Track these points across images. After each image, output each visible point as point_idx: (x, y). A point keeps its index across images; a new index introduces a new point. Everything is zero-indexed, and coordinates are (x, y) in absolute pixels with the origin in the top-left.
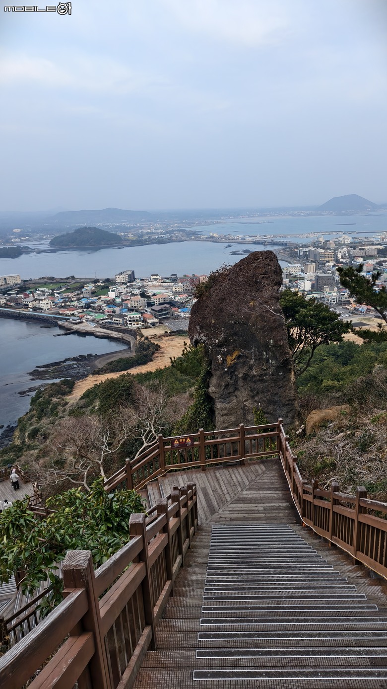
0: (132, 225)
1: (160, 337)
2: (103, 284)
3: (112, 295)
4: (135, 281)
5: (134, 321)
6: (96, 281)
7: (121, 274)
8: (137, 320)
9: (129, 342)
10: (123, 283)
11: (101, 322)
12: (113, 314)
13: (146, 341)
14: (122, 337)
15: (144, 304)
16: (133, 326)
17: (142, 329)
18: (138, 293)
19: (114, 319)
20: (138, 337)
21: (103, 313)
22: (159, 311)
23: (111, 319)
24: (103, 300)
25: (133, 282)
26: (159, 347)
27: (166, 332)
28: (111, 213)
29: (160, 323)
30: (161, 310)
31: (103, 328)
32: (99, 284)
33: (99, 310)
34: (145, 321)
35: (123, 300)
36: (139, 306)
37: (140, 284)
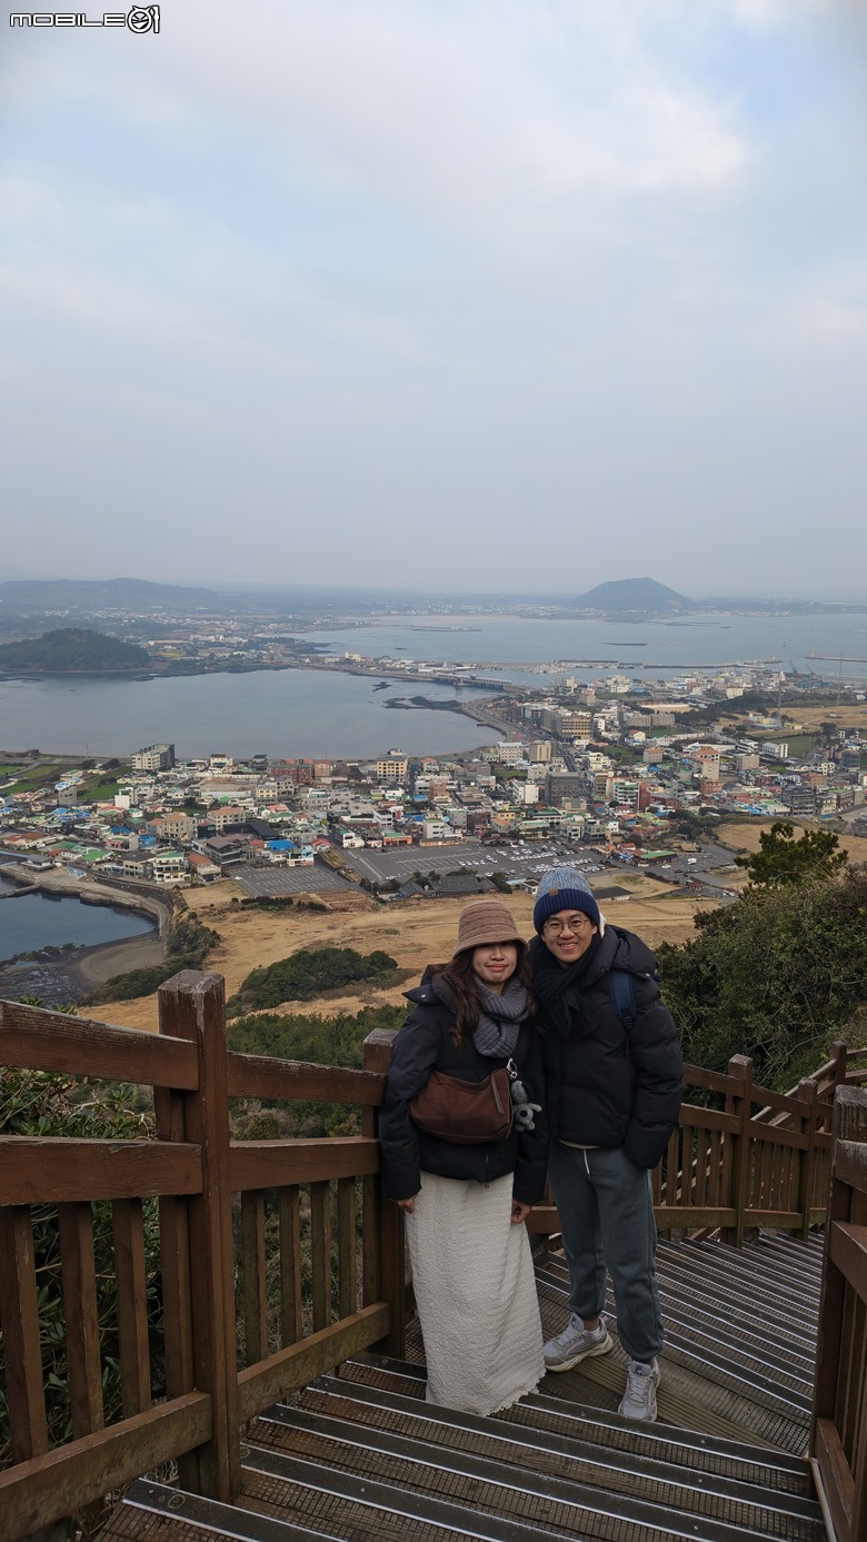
0: (174, 621)
1: (222, 912)
2: (104, 772)
3: (122, 802)
4: (174, 766)
5: (168, 869)
6: (88, 764)
7: (146, 750)
8: (175, 869)
9: (156, 916)
10: (147, 771)
11: (95, 868)
12: (124, 850)
13: (192, 922)
14: (141, 903)
15: (191, 829)
16: (167, 881)
17: (184, 888)
18: (179, 797)
19: (125, 862)
20: (175, 908)
21: (102, 845)
22: (222, 850)
23: (120, 863)
24: (102, 813)
25: (170, 769)
26: (218, 937)
27: (235, 900)
28: (127, 589)
29: (224, 874)
30: (228, 848)
31: (100, 881)
32: (95, 772)
33: (93, 838)
34: (191, 870)
35: (148, 816)
36: (180, 833)
37: (186, 776)
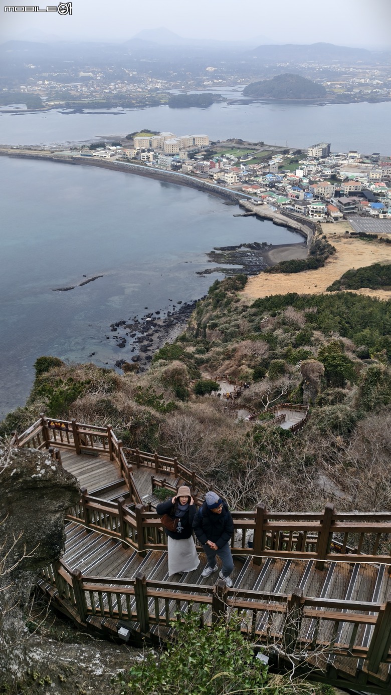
0: (343, 70)
1: (339, 237)
2: (293, 156)
3: (300, 173)
4: (329, 156)
5: (316, 212)
6: (286, 152)
7: (315, 146)
8: (320, 212)
9: (307, 235)
10: (315, 158)
11: (282, 207)
12: (297, 199)
13: (323, 240)
14: (301, 227)
15: (332, 192)
16: (315, 218)
17: (323, 222)
18: (329, 173)
19: (296, 206)
20: (316, 232)
21: (286, 195)
22: (345, 205)
23: (293, 206)
24: (289, 178)
25: (326, 157)
26: (335, 250)
27: (347, 232)
28: (322, 49)
29: (344, 218)
30: (348, 204)
31: (283, 214)
32: (289, 156)
33: (283, 192)
34: (328, 214)
35: (311, 182)
36: (326, 193)
37: (334, 162)
